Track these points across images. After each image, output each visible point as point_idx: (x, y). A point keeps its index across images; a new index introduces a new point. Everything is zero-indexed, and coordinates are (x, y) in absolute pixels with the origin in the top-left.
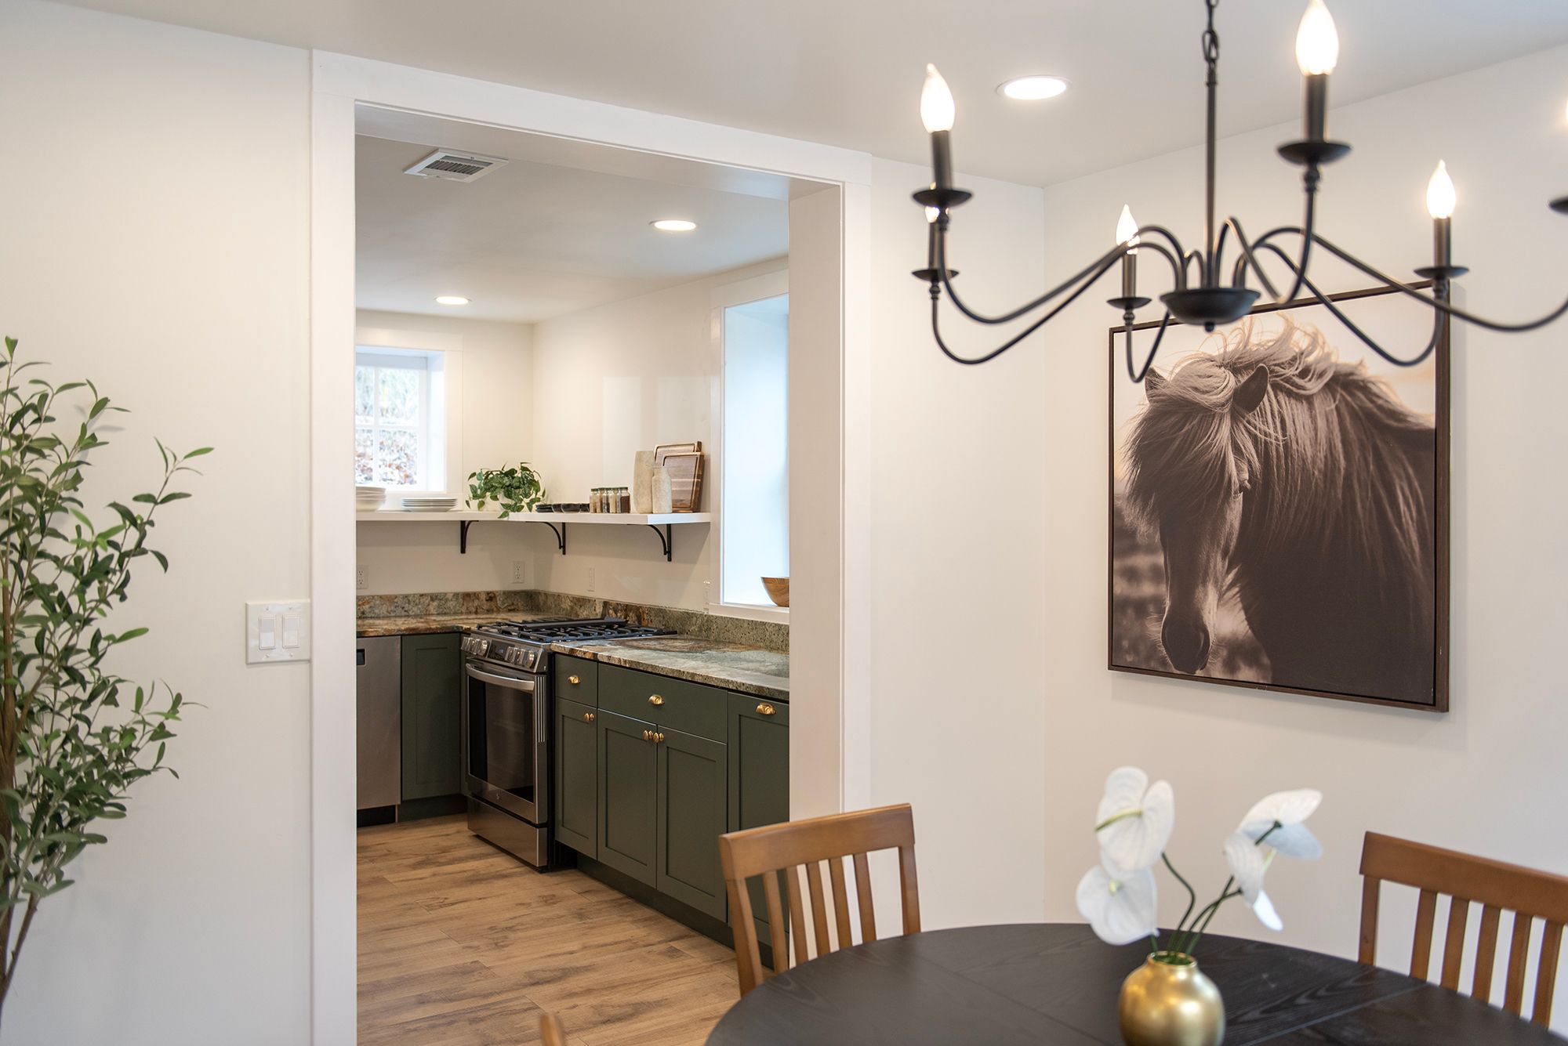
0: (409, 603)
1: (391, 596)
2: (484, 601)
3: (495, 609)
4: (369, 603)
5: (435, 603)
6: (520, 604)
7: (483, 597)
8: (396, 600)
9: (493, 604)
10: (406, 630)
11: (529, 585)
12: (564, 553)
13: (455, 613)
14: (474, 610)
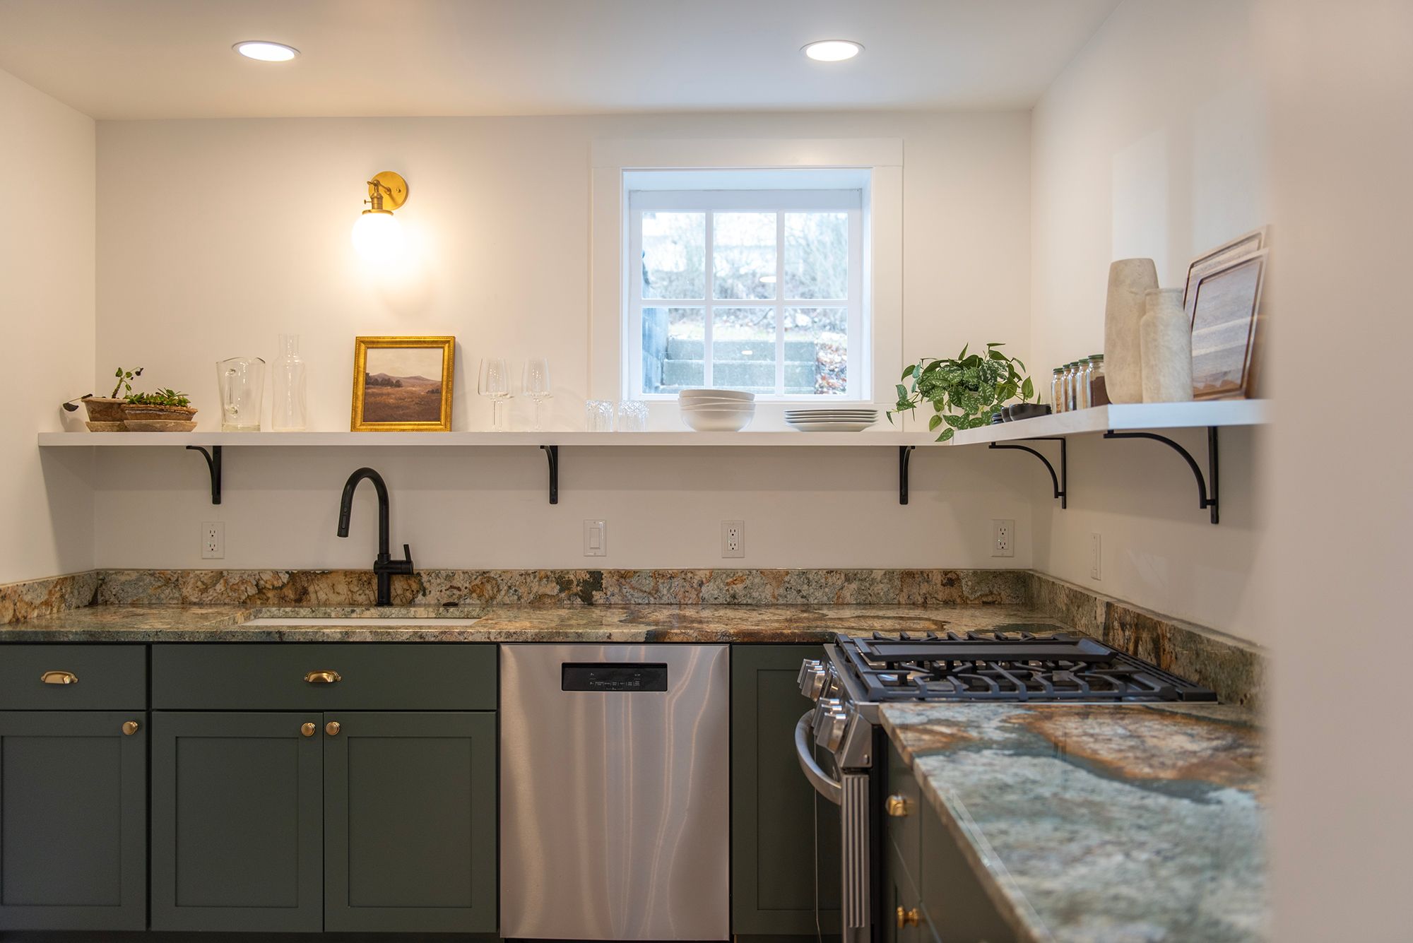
0: (809, 583)
1: (779, 571)
2: (939, 585)
3: (958, 600)
4: (742, 581)
5: (854, 586)
6: (1005, 594)
7: (938, 579)
8: (787, 579)
9: (954, 592)
10: (737, 634)
11: (1021, 560)
12: (1064, 507)
13: (888, 605)
14: (921, 600)
